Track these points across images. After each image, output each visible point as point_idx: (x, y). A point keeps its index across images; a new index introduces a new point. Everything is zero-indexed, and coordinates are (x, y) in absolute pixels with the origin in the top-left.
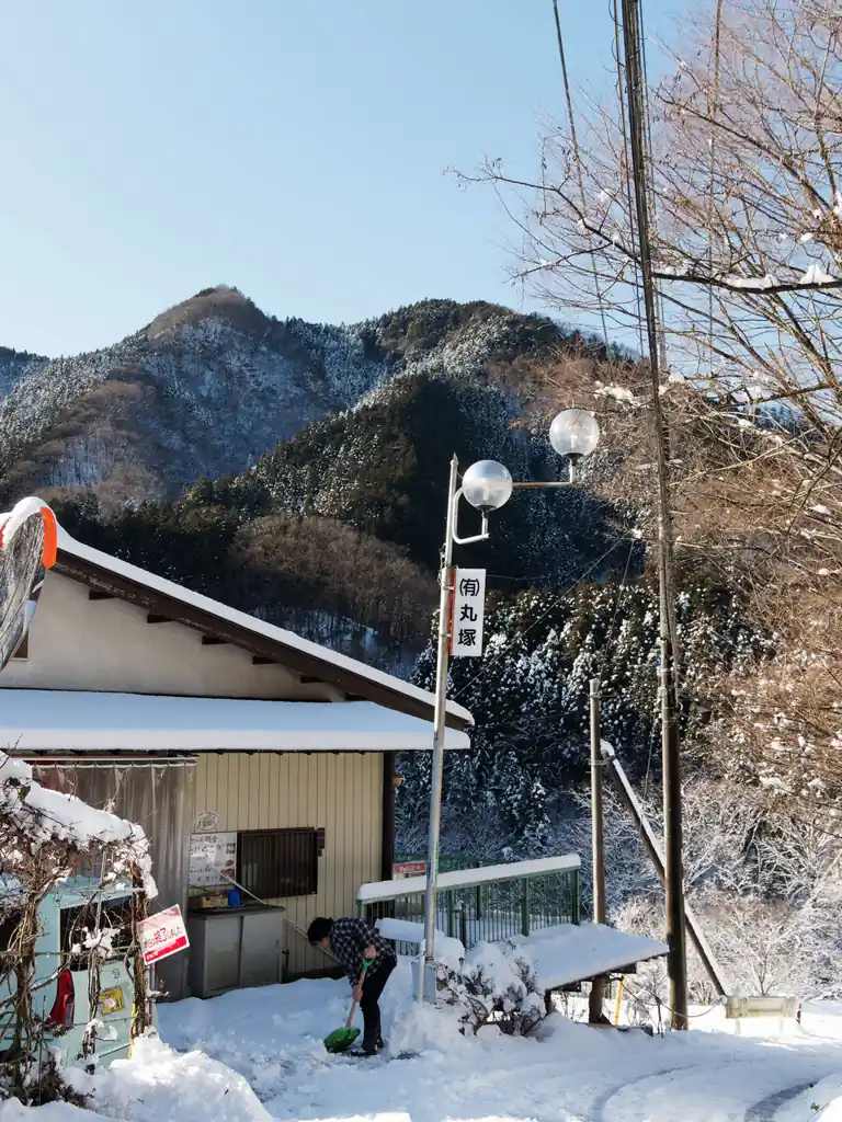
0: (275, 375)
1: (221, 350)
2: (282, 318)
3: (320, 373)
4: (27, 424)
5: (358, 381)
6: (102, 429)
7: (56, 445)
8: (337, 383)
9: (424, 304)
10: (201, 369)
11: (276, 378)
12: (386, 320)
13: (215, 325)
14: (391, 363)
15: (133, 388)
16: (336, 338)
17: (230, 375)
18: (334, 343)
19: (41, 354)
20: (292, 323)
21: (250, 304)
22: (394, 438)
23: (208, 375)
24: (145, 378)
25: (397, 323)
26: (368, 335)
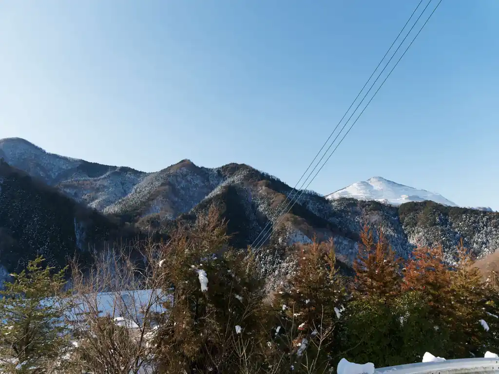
0: (198, 181)
1: (186, 175)
2: (200, 167)
3: (208, 180)
4: (144, 196)
5: (216, 182)
6: (160, 198)
7: (150, 202)
8: (211, 182)
9: (231, 164)
10: (182, 180)
11: (199, 181)
12: (223, 167)
13: (185, 170)
14: (223, 178)
15: (167, 187)
16: (211, 171)
17: (188, 181)
18: (211, 173)
19: (145, 171)
20: (202, 168)
21: (192, 163)
22: (222, 203)
23: (183, 181)
24: (169, 184)
25: (225, 168)
26: (219, 171)
